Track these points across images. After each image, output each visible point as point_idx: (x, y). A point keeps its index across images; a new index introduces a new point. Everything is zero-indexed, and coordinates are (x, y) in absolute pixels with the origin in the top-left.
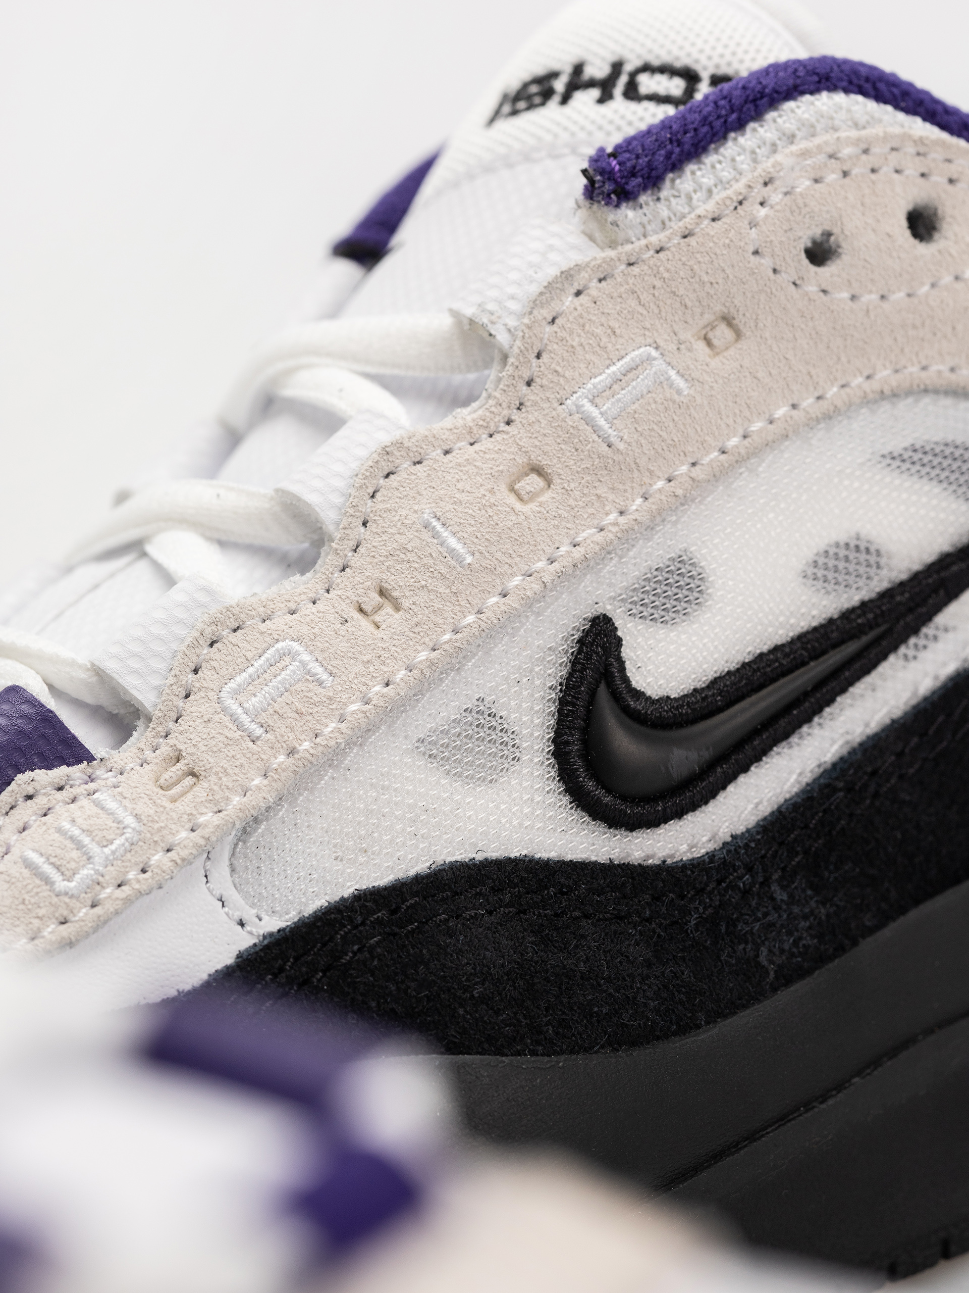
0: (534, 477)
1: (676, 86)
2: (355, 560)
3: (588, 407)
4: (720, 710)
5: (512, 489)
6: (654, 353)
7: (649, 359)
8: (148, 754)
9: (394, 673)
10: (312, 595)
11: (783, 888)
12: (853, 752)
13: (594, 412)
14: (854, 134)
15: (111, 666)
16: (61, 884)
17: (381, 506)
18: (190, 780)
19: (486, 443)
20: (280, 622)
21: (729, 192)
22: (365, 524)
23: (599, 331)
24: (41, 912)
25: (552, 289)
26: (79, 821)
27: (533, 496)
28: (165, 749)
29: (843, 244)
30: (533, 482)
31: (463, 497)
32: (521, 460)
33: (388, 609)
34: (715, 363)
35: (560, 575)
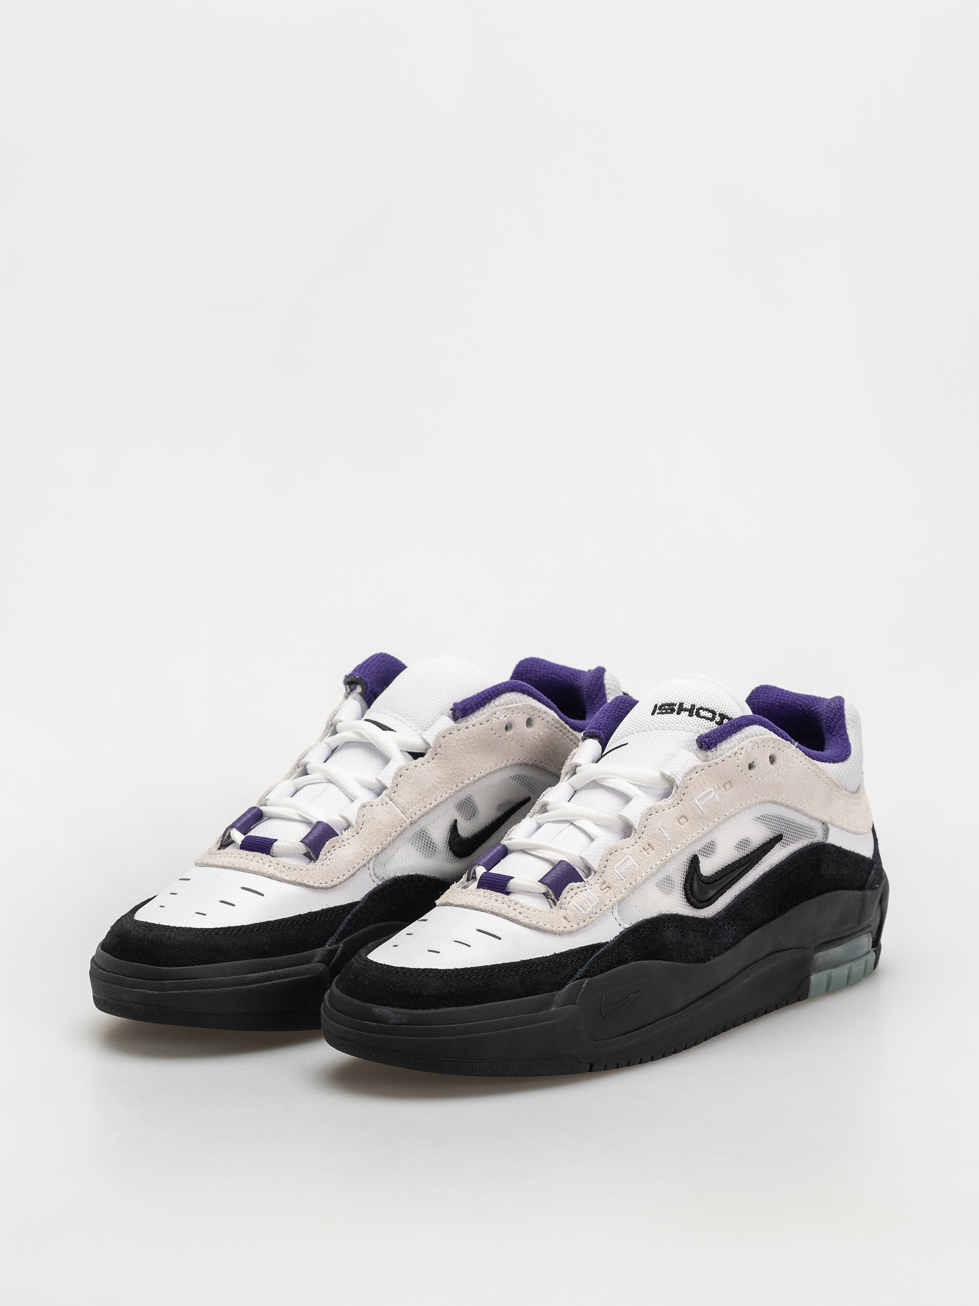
0: (683, 818)
1: (710, 715)
2: (642, 836)
3: (697, 802)
4: (718, 880)
5: (678, 820)
6: (713, 790)
7: (712, 791)
8: (597, 881)
9: (653, 866)
10: (632, 844)
11: (727, 926)
12: (742, 892)
13: (698, 804)
14: (761, 737)
15: (586, 858)
16: (584, 912)
17: (649, 823)
18: (608, 888)
19: (672, 809)
20: (625, 850)
21: (734, 750)
22: (645, 827)
23: (701, 783)
24: (580, 918)
25: (691, 771)
26: (586, 897)
27: (683, 824)
28: (601, 880)
29: (757, 765)
30: (683, 820)
31: (668, 822)
32: (681, 814)
33: (650, 849)
34: (726, 793)
35: (689, 844)
